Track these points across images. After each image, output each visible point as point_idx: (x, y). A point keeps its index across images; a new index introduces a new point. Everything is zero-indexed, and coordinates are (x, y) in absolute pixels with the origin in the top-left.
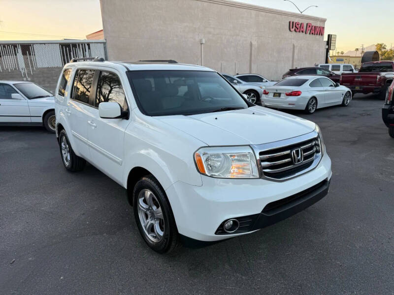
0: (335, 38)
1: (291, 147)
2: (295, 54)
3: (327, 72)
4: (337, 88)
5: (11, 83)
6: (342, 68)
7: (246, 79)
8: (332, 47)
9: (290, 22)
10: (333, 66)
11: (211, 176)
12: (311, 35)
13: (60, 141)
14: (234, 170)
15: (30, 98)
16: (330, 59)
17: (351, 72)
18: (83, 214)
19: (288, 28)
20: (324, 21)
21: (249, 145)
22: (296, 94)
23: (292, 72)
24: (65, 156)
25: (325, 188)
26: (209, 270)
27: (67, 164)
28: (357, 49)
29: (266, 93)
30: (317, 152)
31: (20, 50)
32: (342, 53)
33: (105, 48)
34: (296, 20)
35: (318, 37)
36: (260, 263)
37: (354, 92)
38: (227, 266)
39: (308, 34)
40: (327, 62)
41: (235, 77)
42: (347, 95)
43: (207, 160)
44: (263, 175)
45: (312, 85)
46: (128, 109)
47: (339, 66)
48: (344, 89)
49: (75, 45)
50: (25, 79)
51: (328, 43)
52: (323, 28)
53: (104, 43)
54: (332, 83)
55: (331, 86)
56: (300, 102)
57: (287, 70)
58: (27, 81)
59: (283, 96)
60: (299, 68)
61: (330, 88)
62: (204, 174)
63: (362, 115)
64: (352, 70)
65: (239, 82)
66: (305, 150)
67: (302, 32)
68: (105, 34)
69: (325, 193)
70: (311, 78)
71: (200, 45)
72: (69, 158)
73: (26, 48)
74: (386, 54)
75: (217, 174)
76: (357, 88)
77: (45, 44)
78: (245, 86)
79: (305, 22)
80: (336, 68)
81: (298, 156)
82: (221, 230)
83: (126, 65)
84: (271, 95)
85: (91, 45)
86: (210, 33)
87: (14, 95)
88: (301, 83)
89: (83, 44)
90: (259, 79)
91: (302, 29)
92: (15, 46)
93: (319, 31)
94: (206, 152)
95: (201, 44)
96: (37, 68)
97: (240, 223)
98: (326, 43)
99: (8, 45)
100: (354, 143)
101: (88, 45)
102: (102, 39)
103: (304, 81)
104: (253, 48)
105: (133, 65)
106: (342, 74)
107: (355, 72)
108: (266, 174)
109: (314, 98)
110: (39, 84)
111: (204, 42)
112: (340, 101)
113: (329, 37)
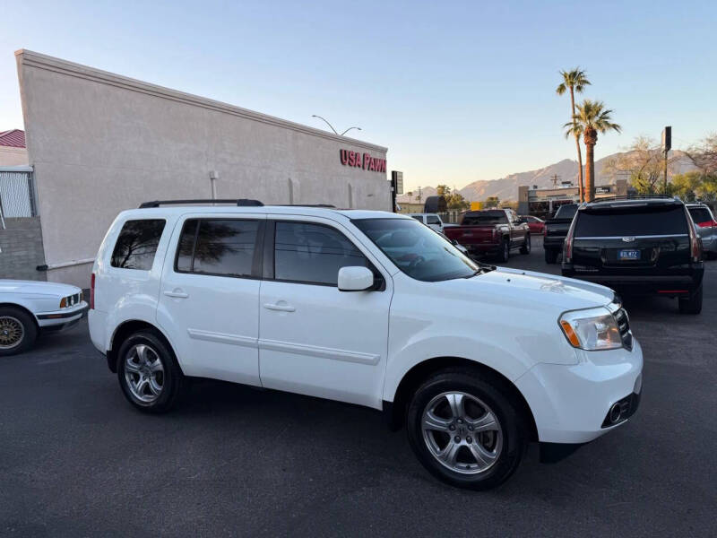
0: (402, 177)
2: (353, 200)
8: (399, 190)
9: (341, 151)
12: (371, 171)
16: (398, 206)
19: (339, 159)
20: (384, 151)
21: (603, 306)
27: (142, 399)
33: (30, 183)
34: (349, 148)
35: (379, 174)
39: (366, 170)
51: (394, 183)
52: (385, 161)
53: (30, 174)
62: (579, 347)
64: (439, 222)
67: (359, 166)
71: (210, 181)
74: (451, 200)
79: (362, 152)
82: (607, 423)
86: (224, 161)
91: (358, 163)
95: (212, 179)
98: (390, 184)
104: (294, 189)
111: (216, 176)
113: (394, 174)
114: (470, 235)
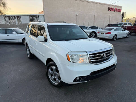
0: (125, 13)
1: (101, 53)
2: (110, 19)
3: (122, 26)
4: (125, 31)
5: (13, 29)
6: (127, 24)
7: (92, 28)
9: (109, 8)
10: (124, 23)
11: (72, 62)
12: (116, 12)
13: (27, 48)
14: (81, 60)
15: (18, 34)
17: (131, 26)
18: (32, 73)
19: (108, 10)
20: (121, 7)
21: (86, 52)
22: (109, 33)
23: (109, 25)
24: (28, 53)
25: (114, 67)
26: (72, 94)
27: (29, 56)
28: (134, 17)
29: (98, 33)
30: (112, 54)
31: (16, 18)
32: (129, 18)
33: (44, 17)
34: (111, 7)
35: (119, 13)
36: (90, 93)
37: (131, 33)
38: (78, 93)
40: (122, 22)
41: (88, 27)
42: (128, 34)
43: (71, 56)
44: (91, 62)
45: (115, 30)
46: (47, 38)
47: (126, 23)
48: (127, 32)
49: (34, 16)
50: (18, 27)
51: (123, 15)
52: (121, 10)
53: (44, 15)
54: (123, 29)
55: (122, 30)
56: (110, 36)
57: (107, 25)
58: (18, 28)
59: (104, 34)
60: (111, 24)
61: (122, 31)
62: (70, 61)
63: (133, 41)
64: (131, 25)
65: (89, 29)
66: (107, 54)
67: (113, 11)
68: (44, 12)
69: (114, 69)
70: (115, 28)
71: (76, 16)
72: (29, 54)
73: (18, 17)
75: (74, 61)
76: (133, 31)
77: (24, 16)
78: (91, 30)
79: (114, 8)
80: (125, 24)
81: (104, 56)
82: (75, 80)
83: (47, 23)
84: (100, 34)
85: (39, 16)
86: (80, 12)
87: (13, 33)
88: (111, 29)
89: (37, 16)
90: (96, 28)
92: (15, 16)
93: (120, 11)
94: (71, 54)
96: (21, 24)
97: (82, 78)
99: (13, 16)
100: (129, 51)
101: (38, 16)
102: (43, 14)
103: (112, 29)
104: (95, 17)
105: (49, 24)
106: (127, 26)
107: (132, 25)
108: (92, 62)
109: (116, 35)
110: (22, 29)
111: (78, 15)
112: (125, 36)
113: (123, 13)
114: (133, 28)
